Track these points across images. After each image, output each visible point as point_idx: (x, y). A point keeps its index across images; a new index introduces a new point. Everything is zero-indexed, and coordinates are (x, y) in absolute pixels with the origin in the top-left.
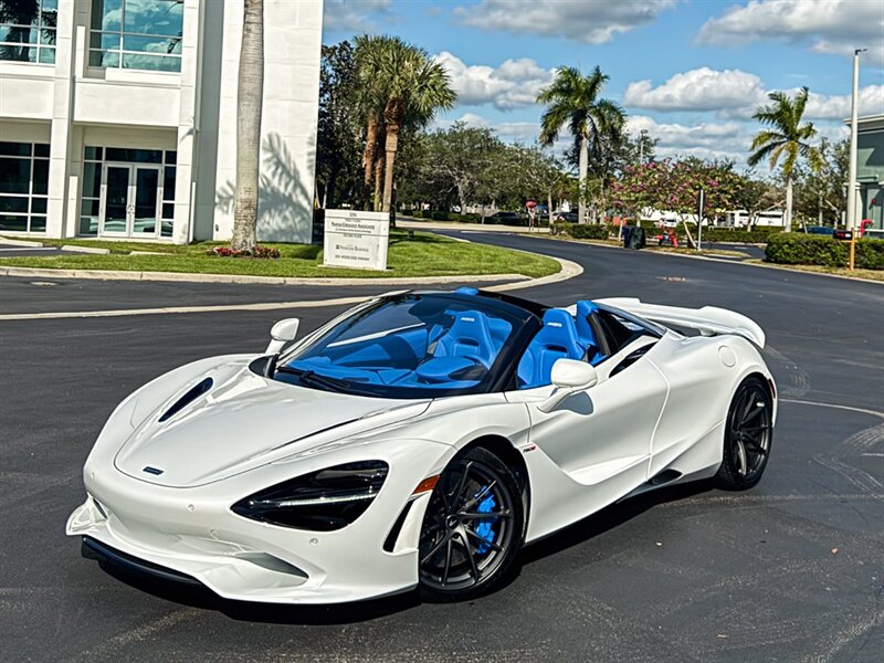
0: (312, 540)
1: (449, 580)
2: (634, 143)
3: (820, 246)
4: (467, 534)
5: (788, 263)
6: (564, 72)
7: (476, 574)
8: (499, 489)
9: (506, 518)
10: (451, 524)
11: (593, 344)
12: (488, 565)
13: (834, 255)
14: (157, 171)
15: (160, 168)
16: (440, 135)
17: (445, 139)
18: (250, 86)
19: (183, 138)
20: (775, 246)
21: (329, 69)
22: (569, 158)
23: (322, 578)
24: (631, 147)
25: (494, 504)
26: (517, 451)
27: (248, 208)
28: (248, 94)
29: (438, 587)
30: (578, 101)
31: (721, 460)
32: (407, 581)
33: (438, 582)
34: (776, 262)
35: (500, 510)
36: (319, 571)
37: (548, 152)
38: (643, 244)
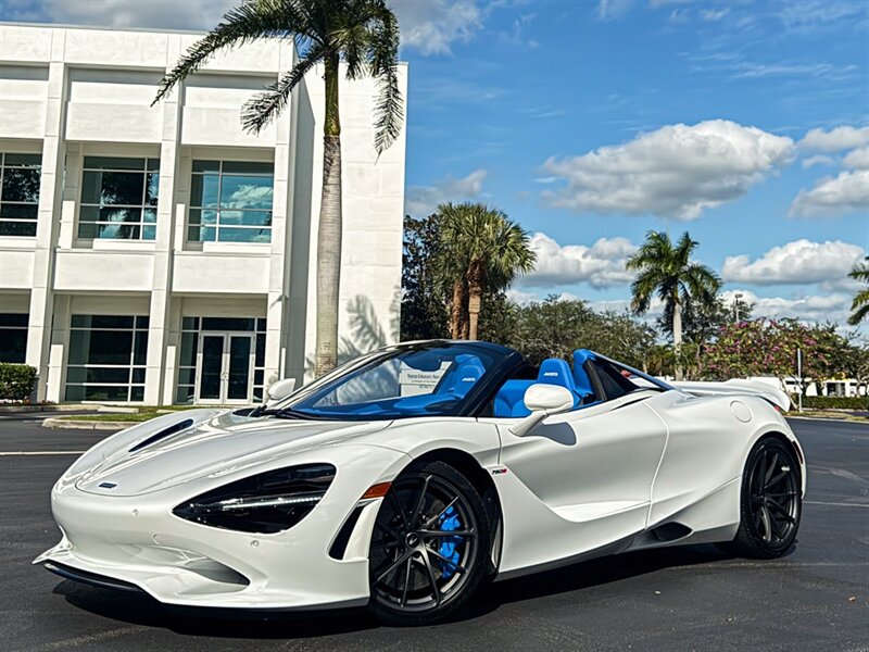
0: (254, 542)
1: (409, 602)
4: (428, 552)
6: (653, 238)
7: (438, 596)
8: (463, 506)
9: (471, 537)
10: (411, 542)
11: (591, 392)
12: (452, 588)
14: (249, 338)
15: (253, 335)
16: (534, 308)
17: (539, 312)
18: (329, 244)
19: (273, 305)
21: (419, 242)
22: (663, 325)
23: (264, 583)
25: (458, 524)
26: (485, 471)
27: (328, 362)
28: (327, 252)
29: (396, 607)
30: (670, 267)
31: (739, 520)
32: (358, 592)
33: (397, 603)
35: (464, 529)
36: (261, 575)
37: (641, 321)
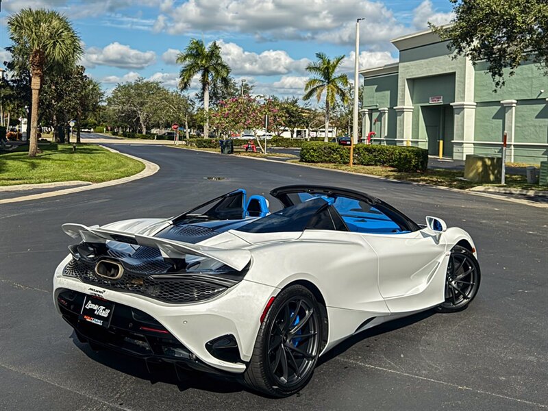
2: (239, 88)
3: (333, 150)
5: (313, 162)
6: (193, 43)
13: (341, 156)
16: (129, 86)
17: (132, 88)
20: (305, 151)
22: (199, 98)
24: (237, 90)
30: (204, 62)
34: (306, 162)
37: (185, 93)
38: (232, 152)
